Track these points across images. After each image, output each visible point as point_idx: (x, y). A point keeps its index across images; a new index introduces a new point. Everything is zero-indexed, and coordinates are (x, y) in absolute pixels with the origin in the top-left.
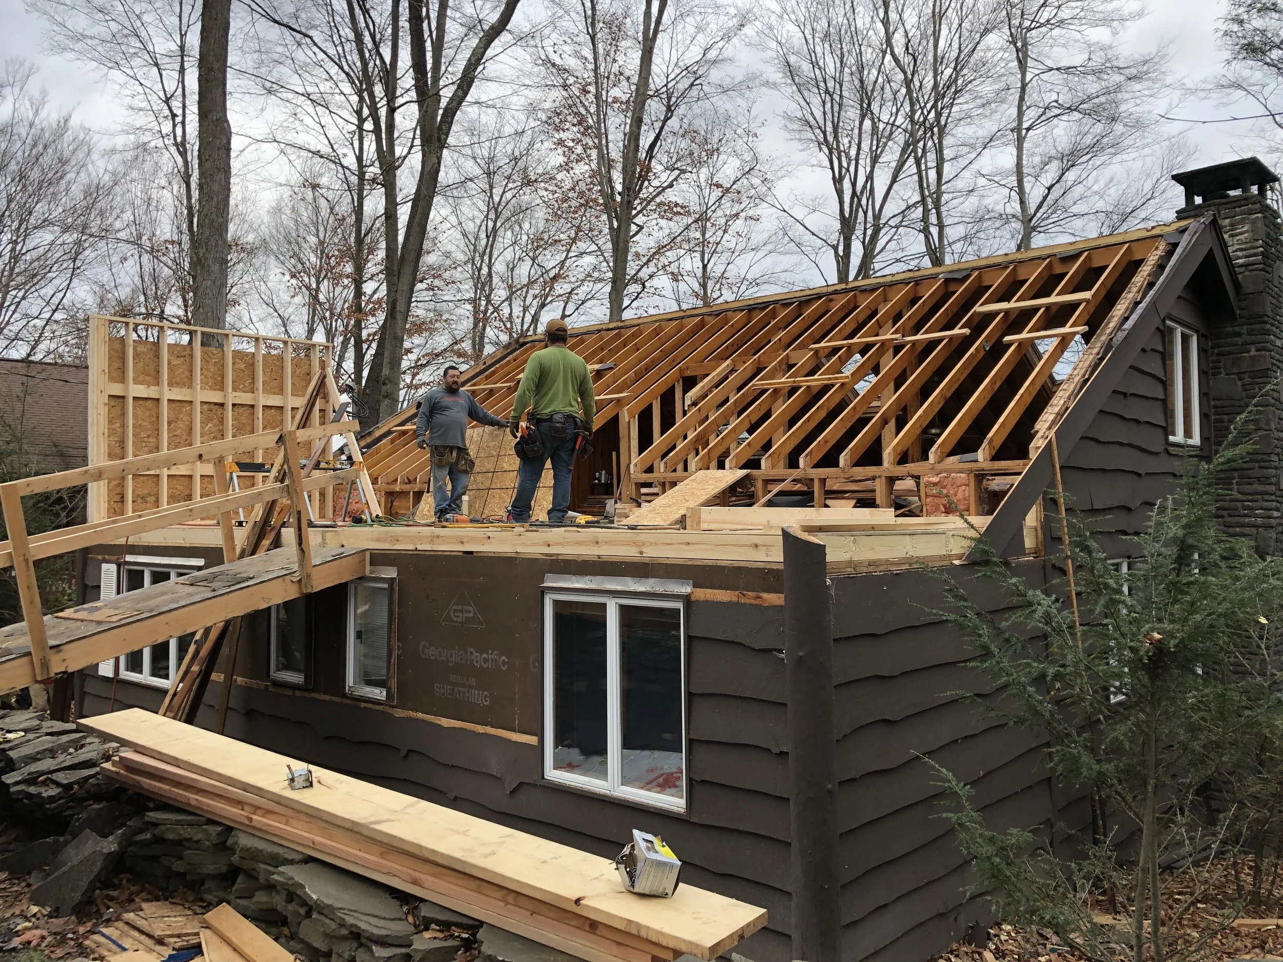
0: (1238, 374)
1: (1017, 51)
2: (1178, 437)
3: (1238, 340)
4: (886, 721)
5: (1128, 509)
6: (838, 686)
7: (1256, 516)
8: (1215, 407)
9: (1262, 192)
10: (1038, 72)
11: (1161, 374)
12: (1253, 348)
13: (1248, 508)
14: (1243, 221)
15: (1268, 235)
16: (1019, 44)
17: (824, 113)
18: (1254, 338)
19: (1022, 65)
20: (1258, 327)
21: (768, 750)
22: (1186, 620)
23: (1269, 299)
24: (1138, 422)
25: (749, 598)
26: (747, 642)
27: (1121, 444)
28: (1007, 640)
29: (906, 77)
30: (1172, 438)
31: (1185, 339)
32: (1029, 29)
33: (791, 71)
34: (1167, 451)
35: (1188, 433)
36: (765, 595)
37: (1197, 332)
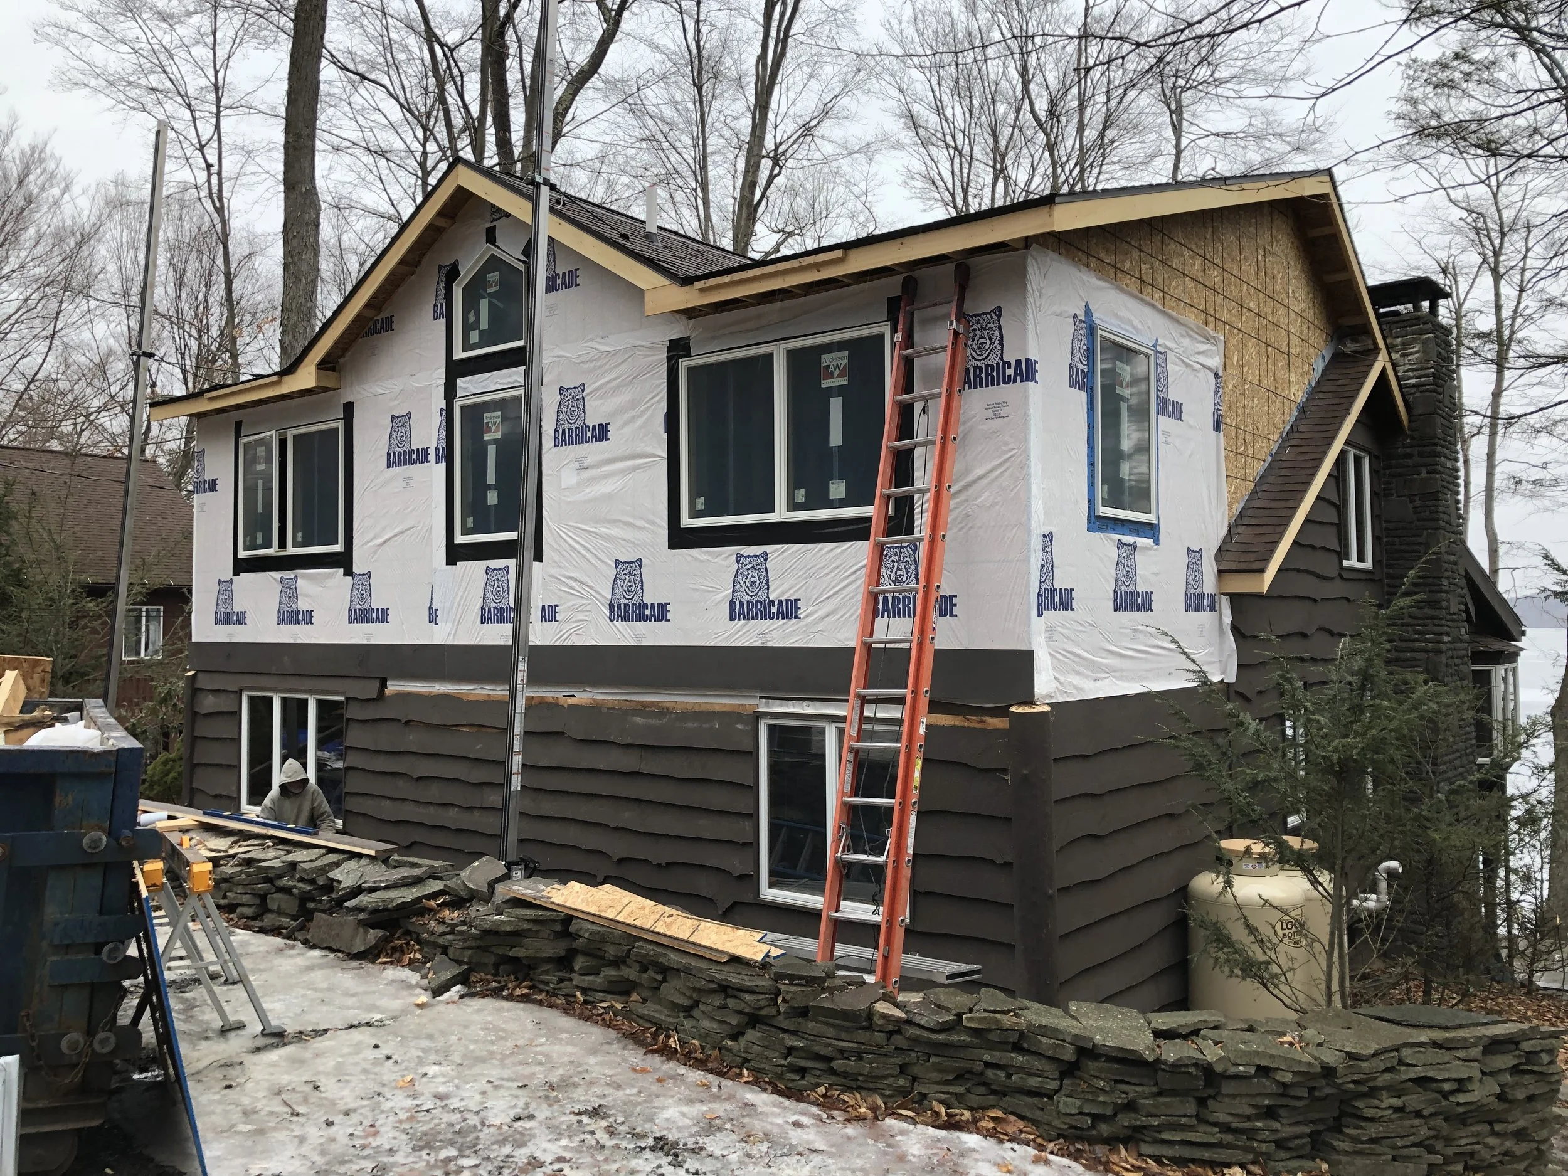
0: (1410, 496)
1: (1171, 112)
2: (1352, 562)
3: (1410, 462)
4: (1094, 837)
5: (1304, 635)
6: (1056, 802)
7: (1427, 641)
8: (1387, 529)
9: (1434, 308)
10: (1193, 137)
11: (1336, 500)
12: (1424, 470)
13: (1417, 632)
14: (1414, 341)
15: (1439, 355)
16: (1173, 107)
17: (953, 173)
18: (1424, 460)
19: (1177, 130)
20: (1428, 449)
21: (992, 862)
22: (1364, 734)
23: (1439, 421)
24: (1313, 547)
25: (972, 722)
26: (971, 763)
27: (1298, 570)
28: (1224, 754)
29: (1048, 140)
30: (1346, 563)
31: (1358, 461)
32: (1185, 89)
33: (914, 123)
34: (1341, 576)
35: (1361, 558)
36: (989, 720)
37: (1370, 454)
